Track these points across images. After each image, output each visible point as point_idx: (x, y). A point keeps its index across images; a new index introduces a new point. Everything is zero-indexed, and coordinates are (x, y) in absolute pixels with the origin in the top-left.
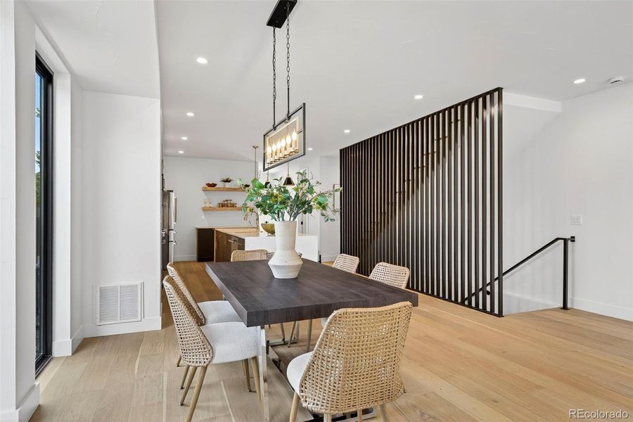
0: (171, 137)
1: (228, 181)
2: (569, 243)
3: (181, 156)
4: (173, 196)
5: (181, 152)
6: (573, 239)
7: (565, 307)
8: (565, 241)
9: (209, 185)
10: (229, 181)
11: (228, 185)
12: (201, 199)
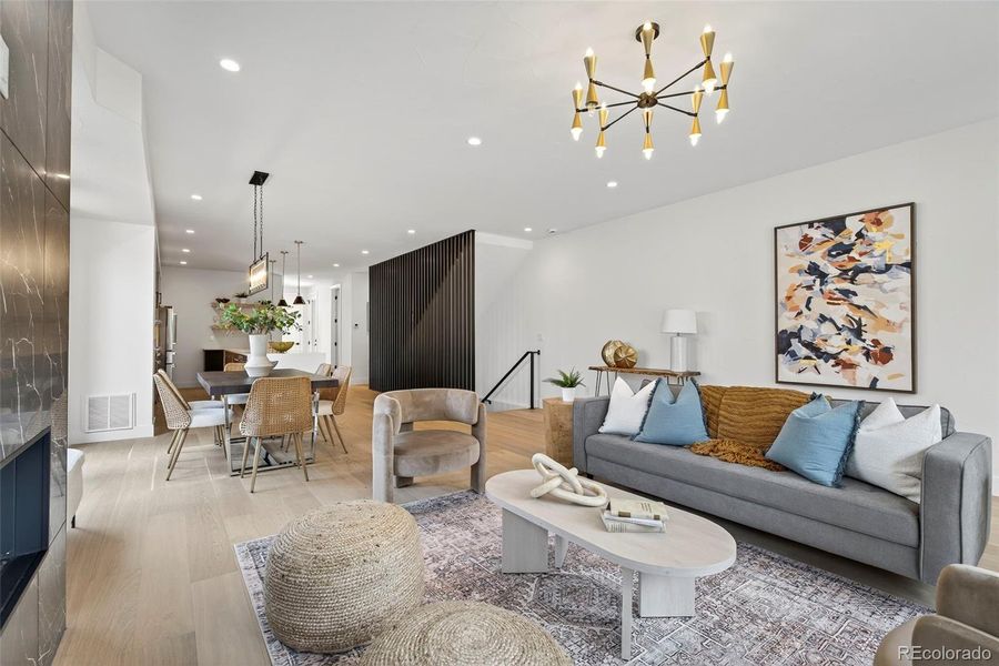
0: (168, 248)
1: (243, 296)
2: (536, 355)
3: (184, 266)
4: (172, 313)
5: (184, 263)
6: (539, 353)
7: (532, 407)
8: (532, 353)
9: (219, 301)
10: (246, 297)
11: (243, 301)
12: (208, 316)
